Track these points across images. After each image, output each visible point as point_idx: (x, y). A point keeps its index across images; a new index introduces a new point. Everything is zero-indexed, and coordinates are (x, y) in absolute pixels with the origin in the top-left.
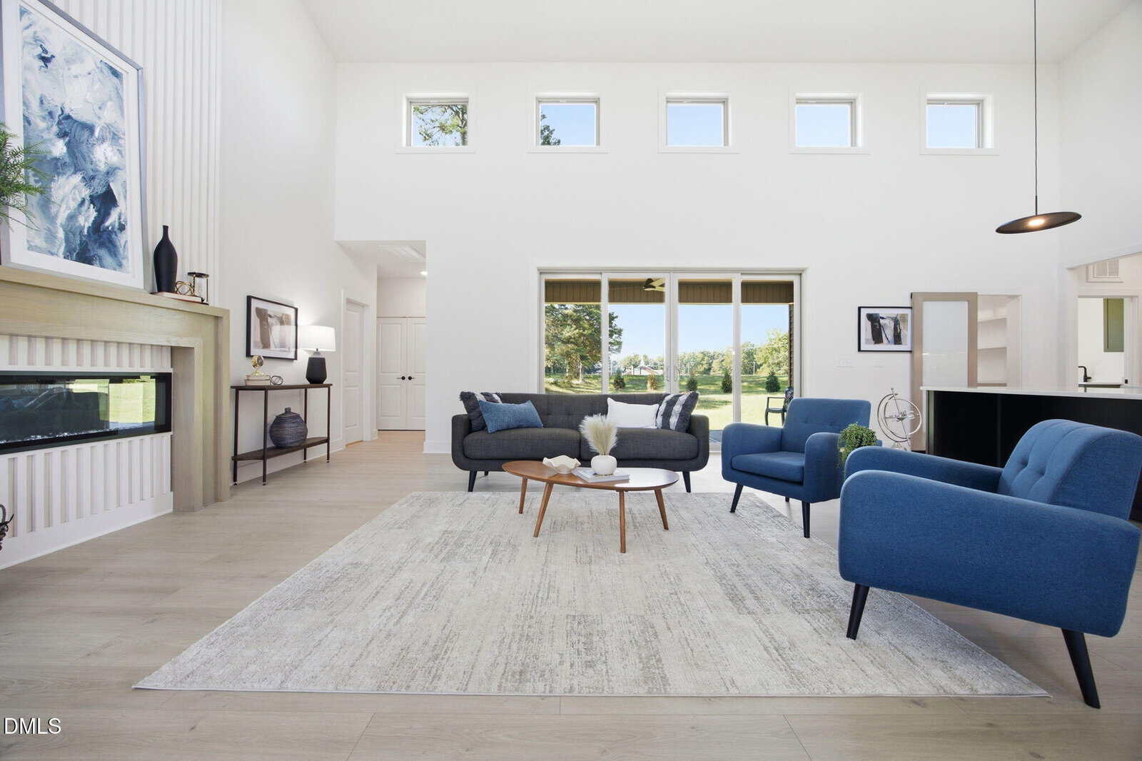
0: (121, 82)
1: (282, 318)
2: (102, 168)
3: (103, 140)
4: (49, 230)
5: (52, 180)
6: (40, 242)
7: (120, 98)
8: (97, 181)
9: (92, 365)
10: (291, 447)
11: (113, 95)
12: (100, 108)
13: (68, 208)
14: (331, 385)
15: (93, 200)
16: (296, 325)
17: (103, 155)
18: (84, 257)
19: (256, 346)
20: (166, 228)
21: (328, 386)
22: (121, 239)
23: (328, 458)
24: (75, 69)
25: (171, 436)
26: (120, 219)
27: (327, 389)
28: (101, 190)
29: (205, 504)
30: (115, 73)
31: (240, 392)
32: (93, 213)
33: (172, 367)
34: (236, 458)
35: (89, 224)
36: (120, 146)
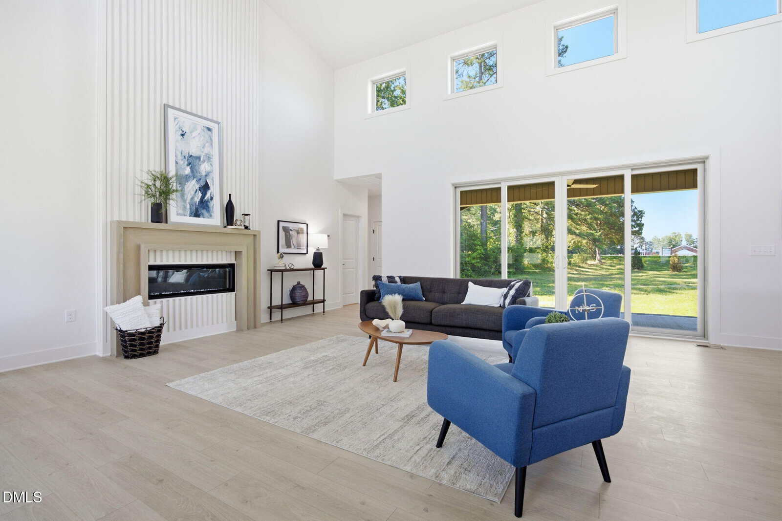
0: (212, 133)
1: (298, 231)
2: (204, 174)
3: (204, 161)
4: (184, 206)
5: (185, 184)
6: (181, 212)
7: (211, 140)
8: (202, 180)
9: (197, 261)
10: (299, 304)
11: (209, 140)
12: (203, 148)
13: (191, 195)
14: (326, 268)
15: (200, 189)
16: (307, 233)
17: (204, 168)
18: (197, 214)
19: (282, 247)
20: (230, 195)
21: (324, 269)
22: (211, 204)
23: (324, 312)
24: (194, 134)
25: (235, 294)
26: (211, 194)
27: (323, 271)
28: (203, 184)
29: (248, 329)
30: (209, 129)
31: (273, 272)
32: (200, 195)
33: (235, 260)
34: (271, 308)
35: (199, 200)
36: (211, 162)
